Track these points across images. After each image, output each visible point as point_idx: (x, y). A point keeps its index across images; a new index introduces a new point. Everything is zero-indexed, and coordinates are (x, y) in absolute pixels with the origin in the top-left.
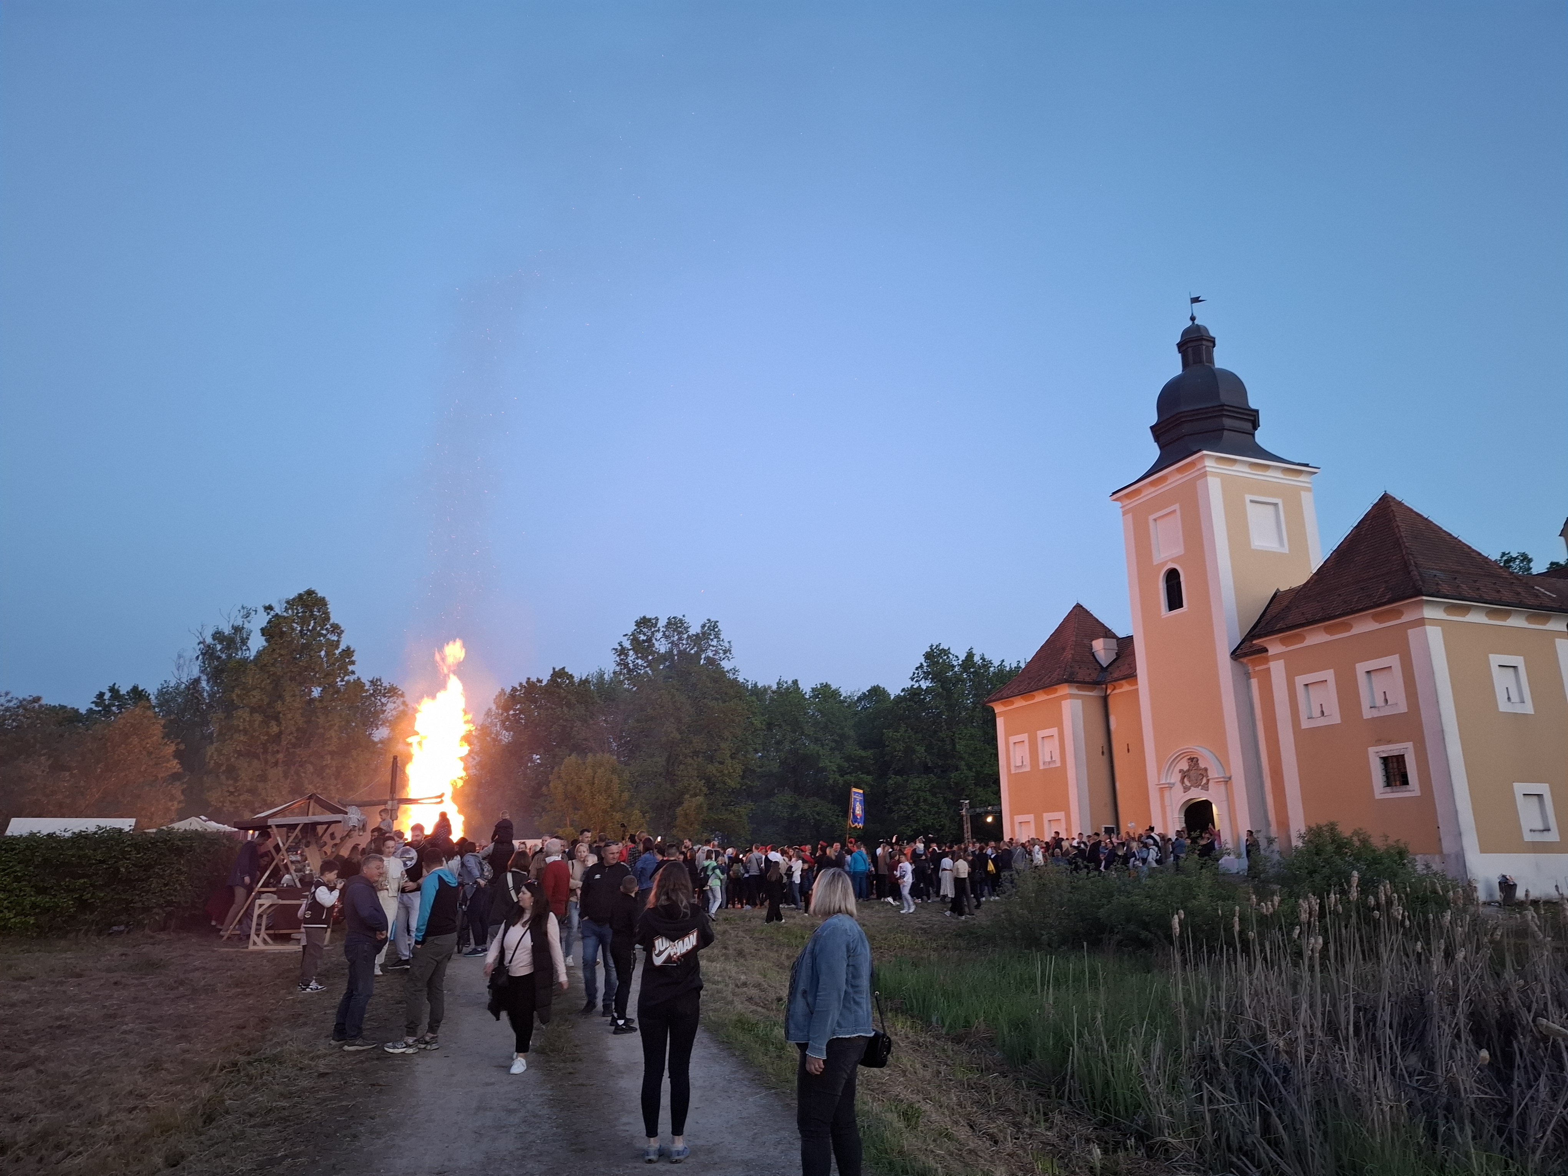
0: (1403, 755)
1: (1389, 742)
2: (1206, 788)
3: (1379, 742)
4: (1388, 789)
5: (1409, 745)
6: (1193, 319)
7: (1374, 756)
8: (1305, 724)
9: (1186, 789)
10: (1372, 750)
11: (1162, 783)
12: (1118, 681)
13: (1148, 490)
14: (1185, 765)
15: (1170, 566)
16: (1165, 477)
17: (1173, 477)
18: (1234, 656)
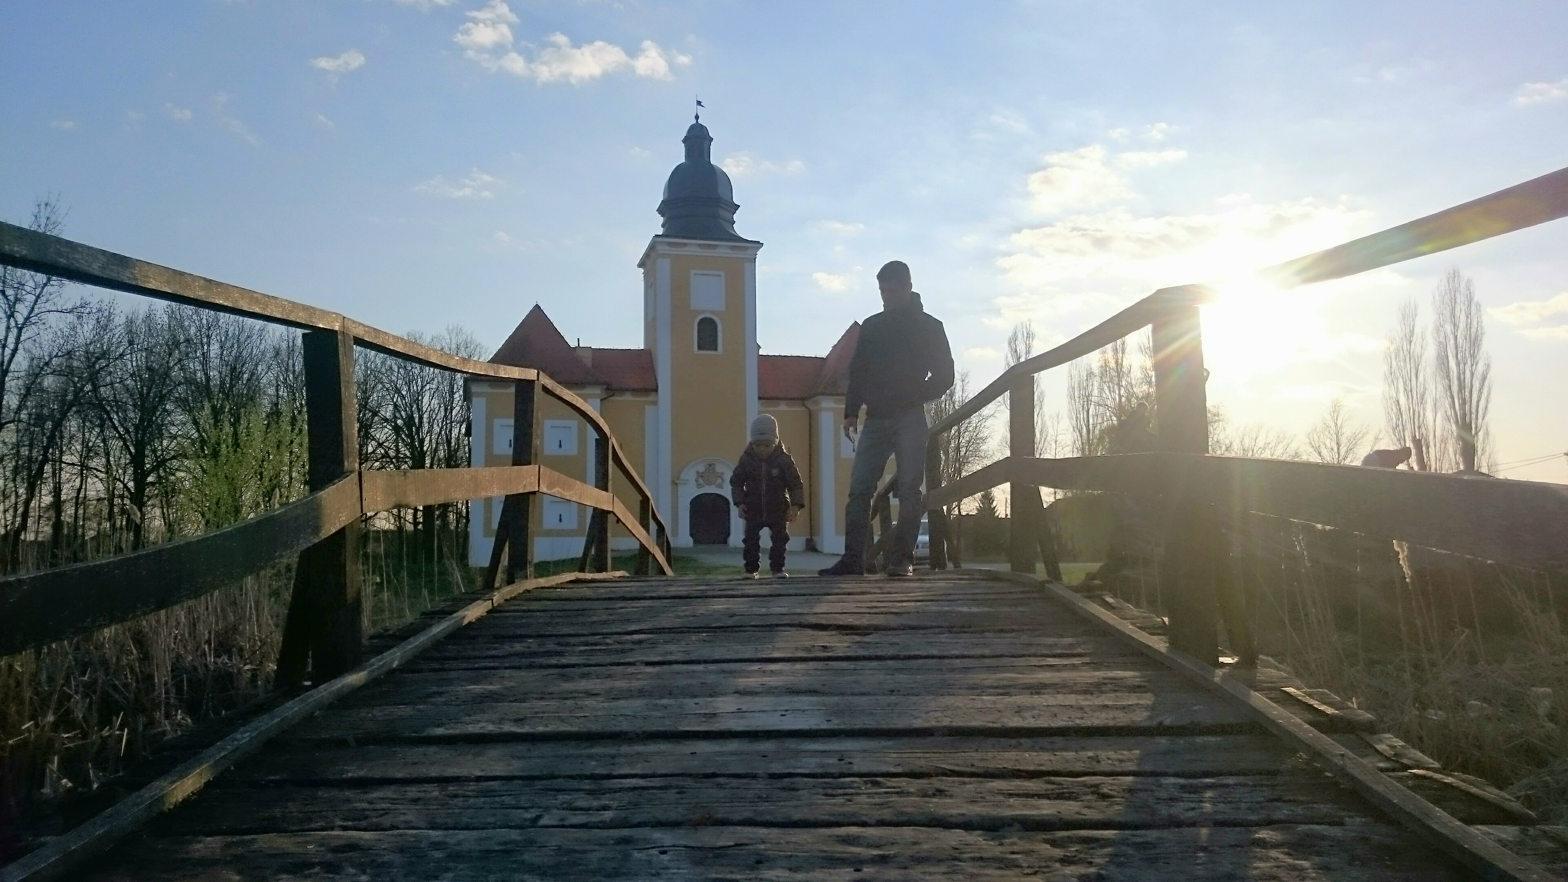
2: (720, 486)
6: (697, 117)
9: (699, 486)
11: (678, 478)
12: (622, 390)
13: (693, 248)
14: (701, 468)
15: (708, 315)
16: (716, 246)
17: (723, 250)
18: (760, 398)
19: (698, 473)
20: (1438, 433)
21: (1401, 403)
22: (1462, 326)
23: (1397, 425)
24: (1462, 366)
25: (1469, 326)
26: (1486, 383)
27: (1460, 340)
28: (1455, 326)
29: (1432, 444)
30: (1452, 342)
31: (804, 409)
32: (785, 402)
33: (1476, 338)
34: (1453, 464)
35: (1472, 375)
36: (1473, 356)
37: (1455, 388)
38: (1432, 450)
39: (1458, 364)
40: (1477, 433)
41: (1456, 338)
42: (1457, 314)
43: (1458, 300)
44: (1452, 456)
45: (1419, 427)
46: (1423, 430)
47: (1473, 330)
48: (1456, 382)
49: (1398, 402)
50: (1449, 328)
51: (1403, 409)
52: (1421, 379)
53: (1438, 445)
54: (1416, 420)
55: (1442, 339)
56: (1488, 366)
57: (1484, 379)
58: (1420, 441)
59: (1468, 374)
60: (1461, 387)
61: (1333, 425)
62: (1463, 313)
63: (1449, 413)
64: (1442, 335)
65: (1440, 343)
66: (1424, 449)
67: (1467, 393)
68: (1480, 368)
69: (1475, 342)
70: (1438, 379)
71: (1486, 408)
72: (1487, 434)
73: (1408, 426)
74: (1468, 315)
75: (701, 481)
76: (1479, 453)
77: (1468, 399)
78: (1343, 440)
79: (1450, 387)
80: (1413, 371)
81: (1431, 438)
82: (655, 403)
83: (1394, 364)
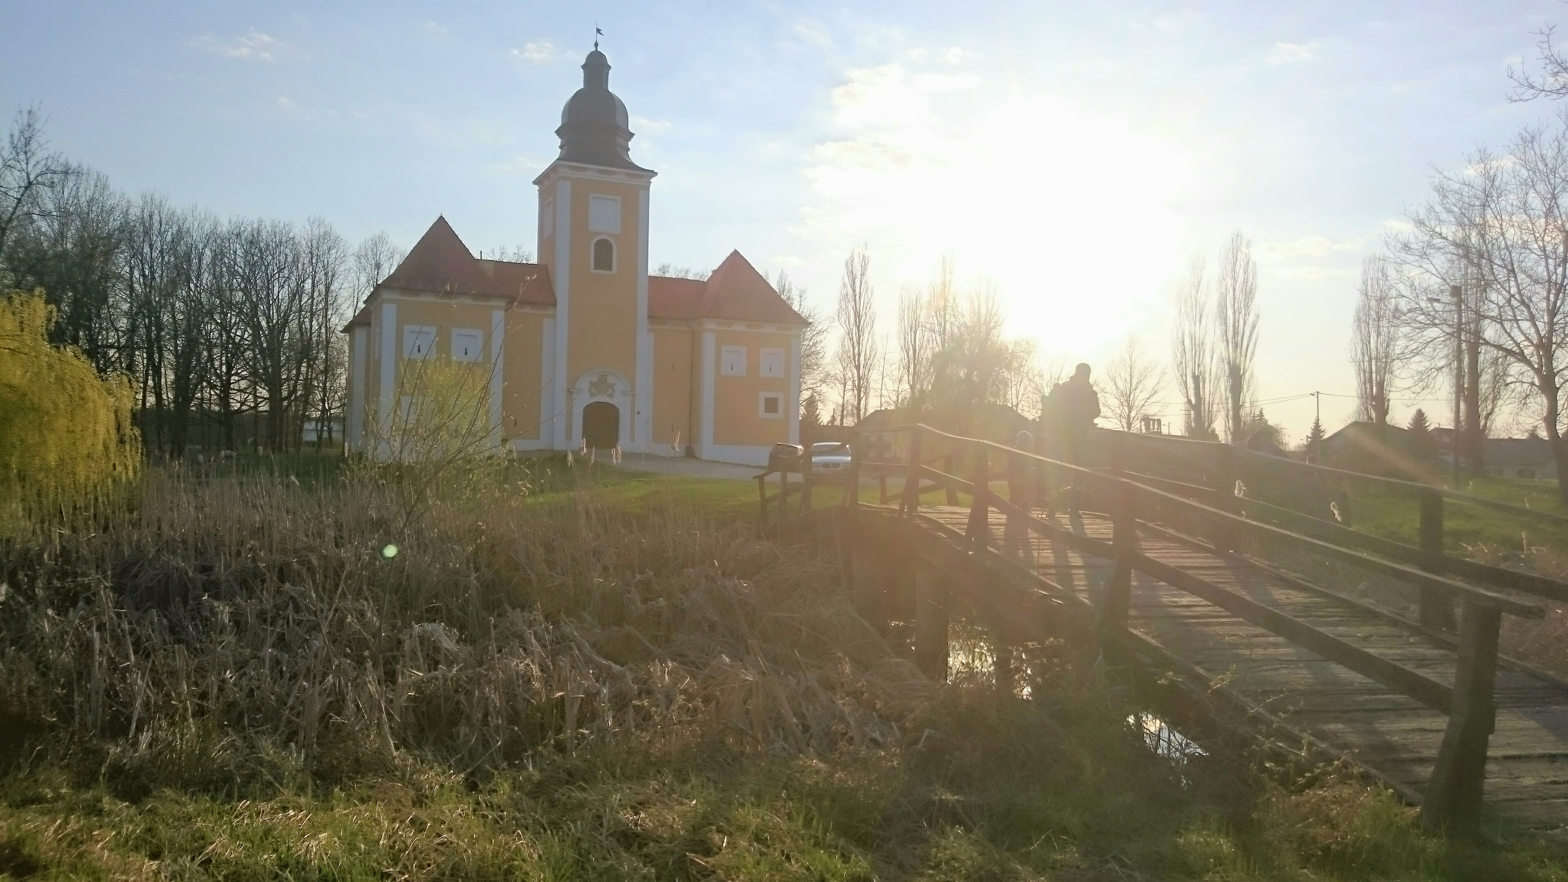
0: (778, 398)
1: (772, 391)
2: (611, 396)
3: (765, 389)
4: (767, 414)
5: (782, 394)
6: (596, 45)
7: (762, 395)
8: (723, 373)
9: (592, 395)
10: (761, 392)
11: (573, 388)
12: (523, 303)
13: (592, 173)
14: (594, 379)
15: (604, 237)
16: (614, 173)
17: (620, 177)
18: (649, 317)
19: (591, 383)
20: (1213, 372)
21: (1185, 343)
22: (1240, 279)
23: (1181, 363)
24: (1237, 314)
25: (1245, 282)
26: (1255, 331)
27: (1238, 292)
28: (1235, 280)
29: (1207, 380)
30: (1232, 293)
31: (687, 329)
32: (673, 322)
33: (1251, 292)
34: (1224, 398)
35: (1245, 323)
36: (1247, 307)
37: (1230, 333)
38: (1207, 385)
39: (1234, 313)
40: (1244, 374)
41: (1234, 289)
42: (1237, 269)
43: (1239, 257)
44: (1223, 392)
45: (1199, 366)
46: (1201, 368)
47: (1249, 284)
48: (1231, 329)
49: (1183, 342)
50: (1229, 281)
51: (1187, 349)
52: (1203, 323)
53: (1212, 381)
54: (1197, 359)
55: (1223, 290)
56: (1258, 316)
57: (1254, 327)
58: (1198, 377)
59: (1241, 322)
60: (1235, 333)
61: (1128, 358)
62: (1242, 269)
63: (1224, 355)
64: (1224, 287)
65: (1221, 293)
66: (1201, 384)
67: (1239, 338)
68: (1251, 319)
69: (1249, 294)
70: (1217, 324)
71: (1253, 352)
72: (1252, 375)
73: (1190, 364)
74: (1246, 272)
75: (593, 391)
76: (1245, 390)
77: (1239, 343)
78: (1136, 373)
79: (1226, 332)
80: (1198, 316)
81: (1207, 375)
82: (554, 317)
83: (1183, 309)
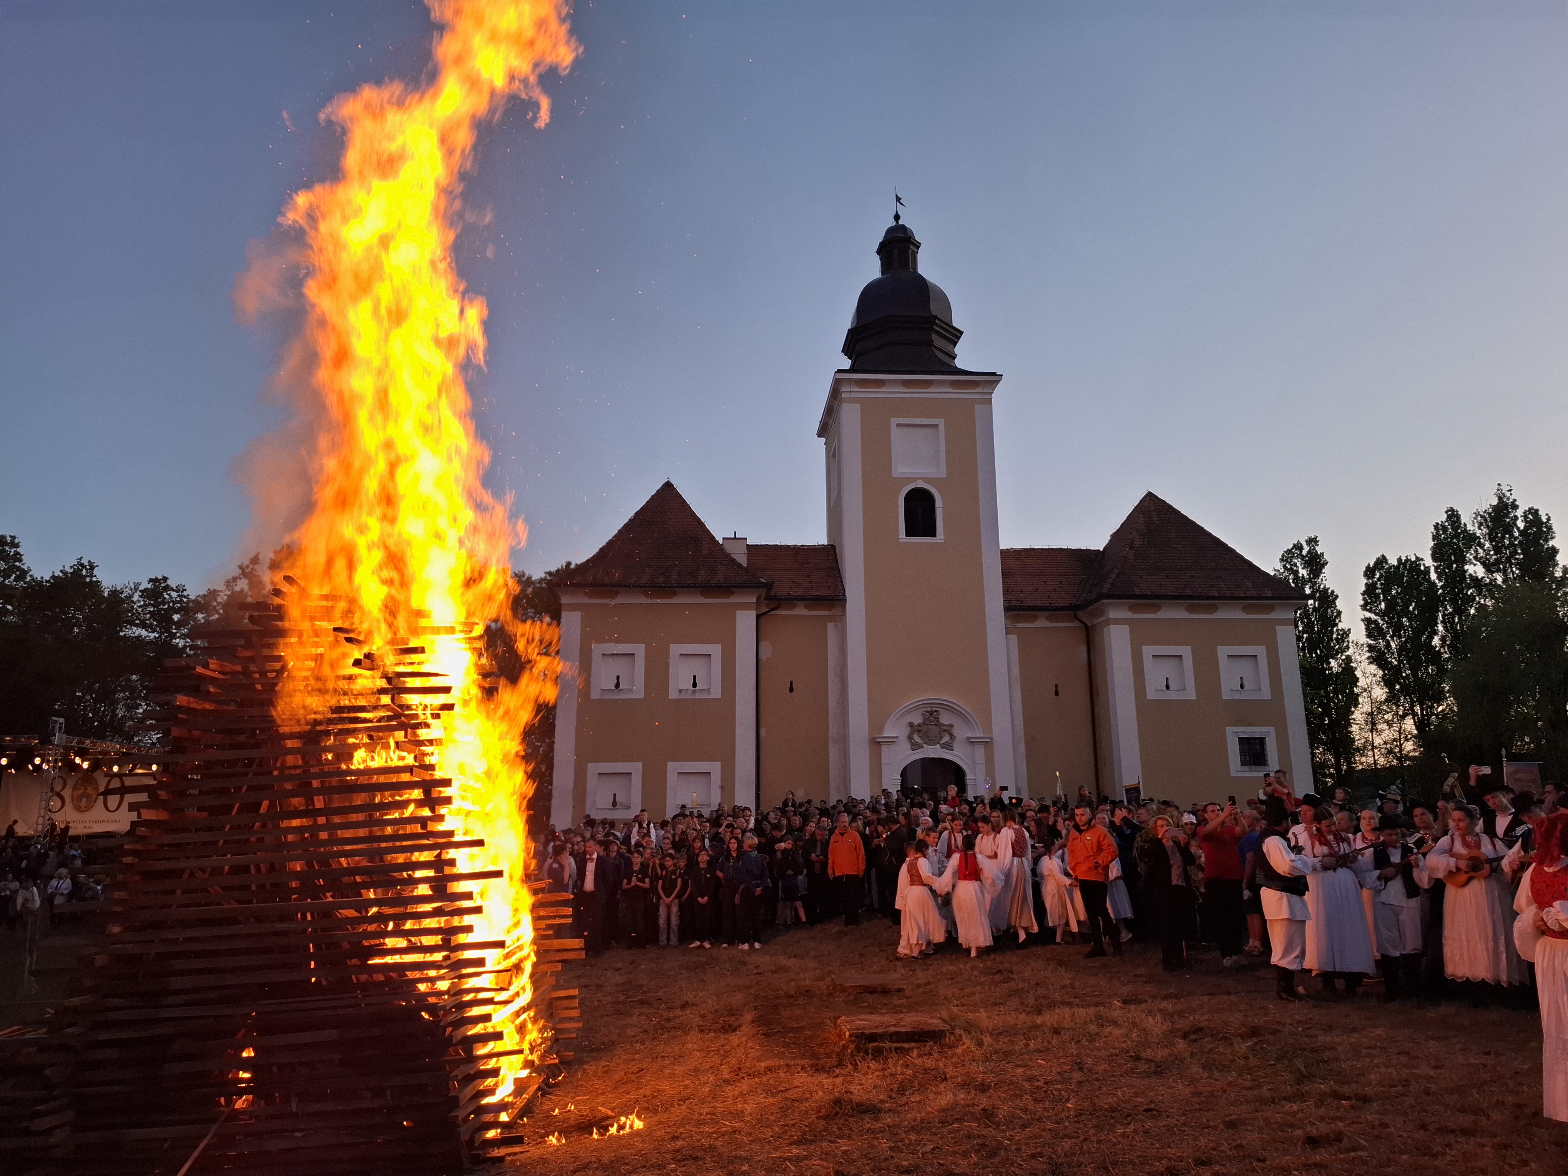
0: (1264, 738)
1: (1250, 724)
2: (948, 746)
3: (1239, 722)
4: (1246, 768)
5: (1272, 729)
6: (897, 217)
7: (1232, 736)
8: (1151, 696)
9: (915, 746)
10: (1229, 730)
11: (880, 735)
12: (790, 601)
13: (894, 387)
14: (917, 719)
15: (921, 484)
16: (929, 384)
17: (941, 387)
18: (1007, 609)
19: (911, 725)
31: (1076, 624)
32: (1047, 613)
75: (916, 738)
82: (842, 618)
